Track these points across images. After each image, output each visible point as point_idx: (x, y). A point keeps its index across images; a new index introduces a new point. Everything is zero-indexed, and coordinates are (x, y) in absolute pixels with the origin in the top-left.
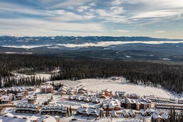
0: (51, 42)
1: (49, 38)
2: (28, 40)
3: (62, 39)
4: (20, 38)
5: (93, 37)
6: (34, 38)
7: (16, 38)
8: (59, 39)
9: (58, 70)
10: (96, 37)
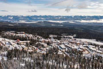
0: (72, 19)
1: (71, 17)
2: (60, 17)
3: (78, 17)
4: (56, 17)
5: (97, 16)
6: (63, 17)
7: (54, 16)
8: (76, 18)
9: (75, 35)
10: (100, 16)
